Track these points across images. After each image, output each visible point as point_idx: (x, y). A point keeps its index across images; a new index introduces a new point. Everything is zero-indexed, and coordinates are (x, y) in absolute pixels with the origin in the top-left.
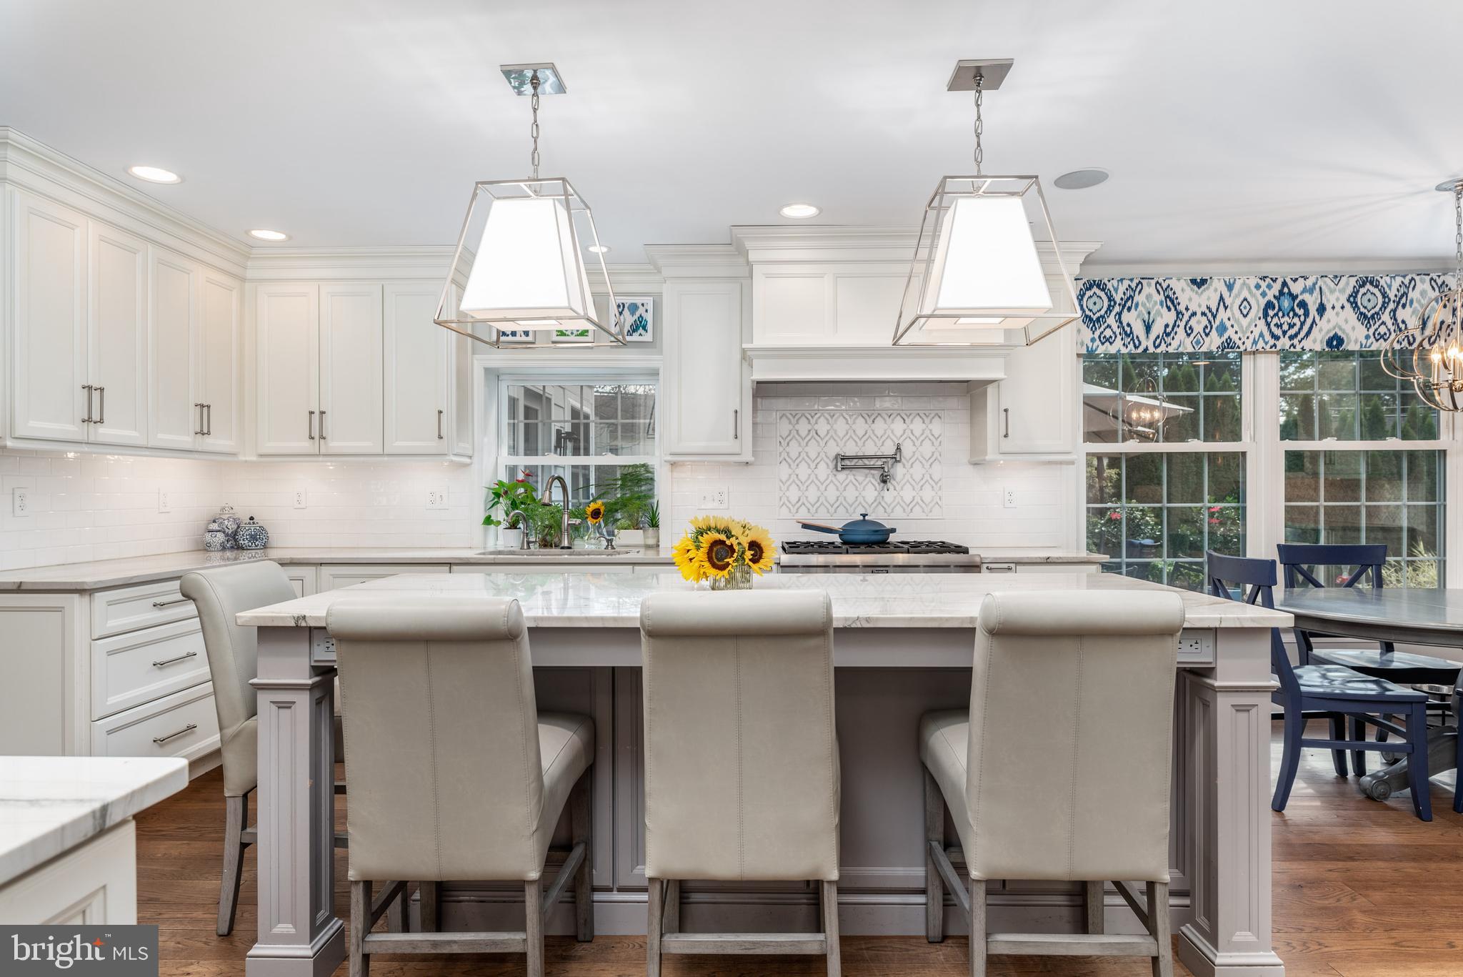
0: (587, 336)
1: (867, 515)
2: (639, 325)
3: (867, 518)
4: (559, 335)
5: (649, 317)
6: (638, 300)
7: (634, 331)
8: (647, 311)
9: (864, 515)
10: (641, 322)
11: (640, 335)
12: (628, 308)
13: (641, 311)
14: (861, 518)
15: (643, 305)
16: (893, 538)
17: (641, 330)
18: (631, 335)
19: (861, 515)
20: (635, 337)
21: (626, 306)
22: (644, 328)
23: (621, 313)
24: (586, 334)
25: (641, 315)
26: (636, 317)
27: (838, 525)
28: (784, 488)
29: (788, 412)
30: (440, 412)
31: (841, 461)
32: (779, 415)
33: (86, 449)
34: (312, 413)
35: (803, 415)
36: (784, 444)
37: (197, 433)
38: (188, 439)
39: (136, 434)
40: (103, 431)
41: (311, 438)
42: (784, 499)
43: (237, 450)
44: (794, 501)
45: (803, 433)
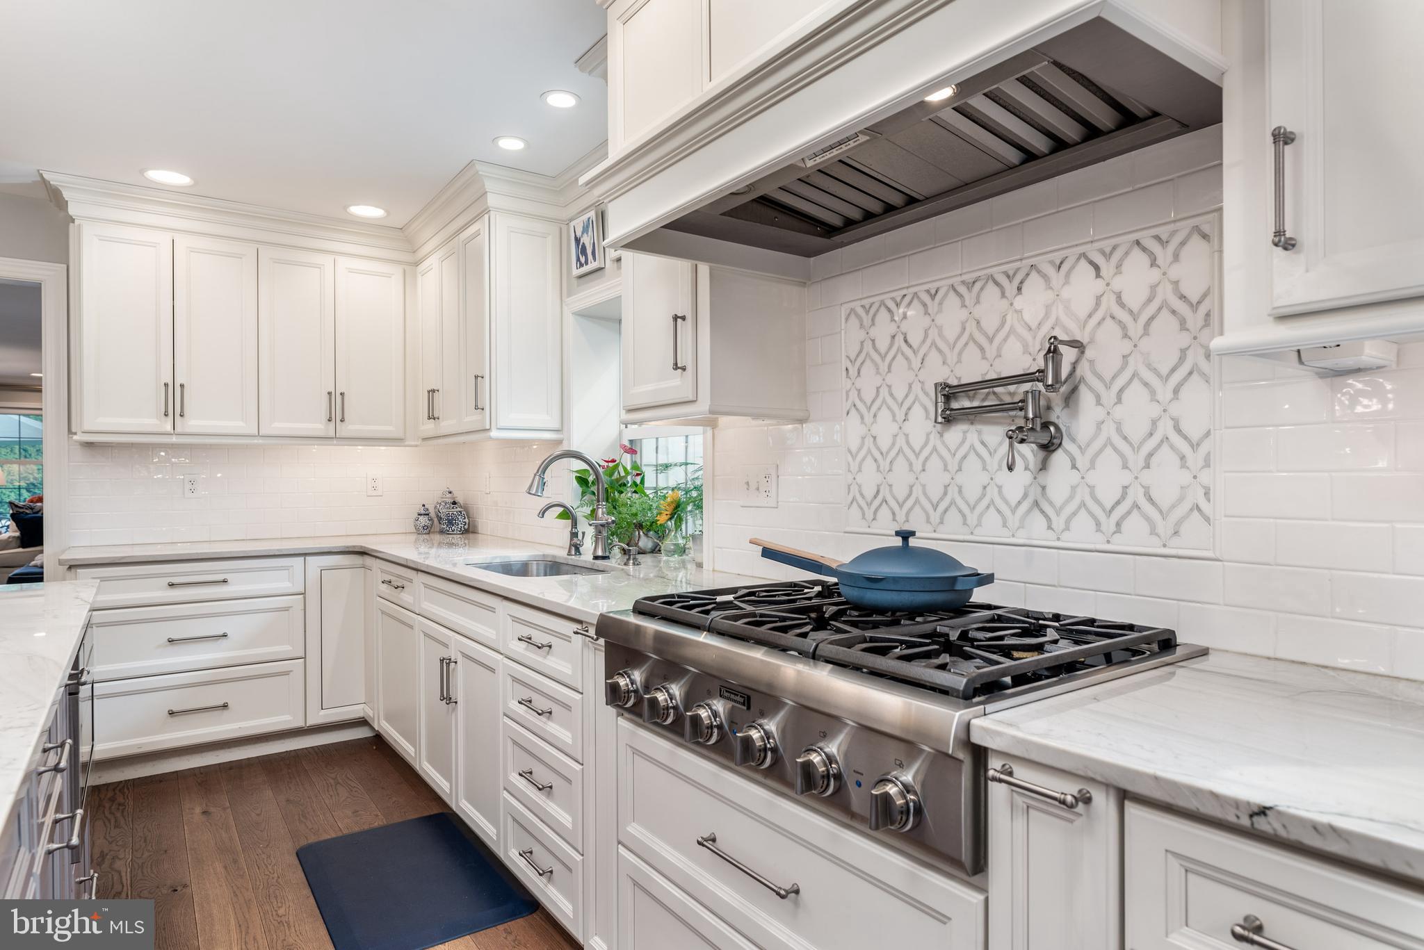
1: (913, 534)
9: (906, 535)
19: (898, 533)
28: (854, 467)
29: (859, 303)
30: (476, 377)
31: (948, 398)
32: (844, 312)
33: (174, 439)
34: (429, 392)
35: (883, 303)
36: (853, 372)
37: (329, 420)
38: (318, 426)
39: (241, 424)
40: (195, 422)
41: (429, 418)
42: (854, 489)
43: (401, 435)
44: (869, 493)
45: (883, 345)
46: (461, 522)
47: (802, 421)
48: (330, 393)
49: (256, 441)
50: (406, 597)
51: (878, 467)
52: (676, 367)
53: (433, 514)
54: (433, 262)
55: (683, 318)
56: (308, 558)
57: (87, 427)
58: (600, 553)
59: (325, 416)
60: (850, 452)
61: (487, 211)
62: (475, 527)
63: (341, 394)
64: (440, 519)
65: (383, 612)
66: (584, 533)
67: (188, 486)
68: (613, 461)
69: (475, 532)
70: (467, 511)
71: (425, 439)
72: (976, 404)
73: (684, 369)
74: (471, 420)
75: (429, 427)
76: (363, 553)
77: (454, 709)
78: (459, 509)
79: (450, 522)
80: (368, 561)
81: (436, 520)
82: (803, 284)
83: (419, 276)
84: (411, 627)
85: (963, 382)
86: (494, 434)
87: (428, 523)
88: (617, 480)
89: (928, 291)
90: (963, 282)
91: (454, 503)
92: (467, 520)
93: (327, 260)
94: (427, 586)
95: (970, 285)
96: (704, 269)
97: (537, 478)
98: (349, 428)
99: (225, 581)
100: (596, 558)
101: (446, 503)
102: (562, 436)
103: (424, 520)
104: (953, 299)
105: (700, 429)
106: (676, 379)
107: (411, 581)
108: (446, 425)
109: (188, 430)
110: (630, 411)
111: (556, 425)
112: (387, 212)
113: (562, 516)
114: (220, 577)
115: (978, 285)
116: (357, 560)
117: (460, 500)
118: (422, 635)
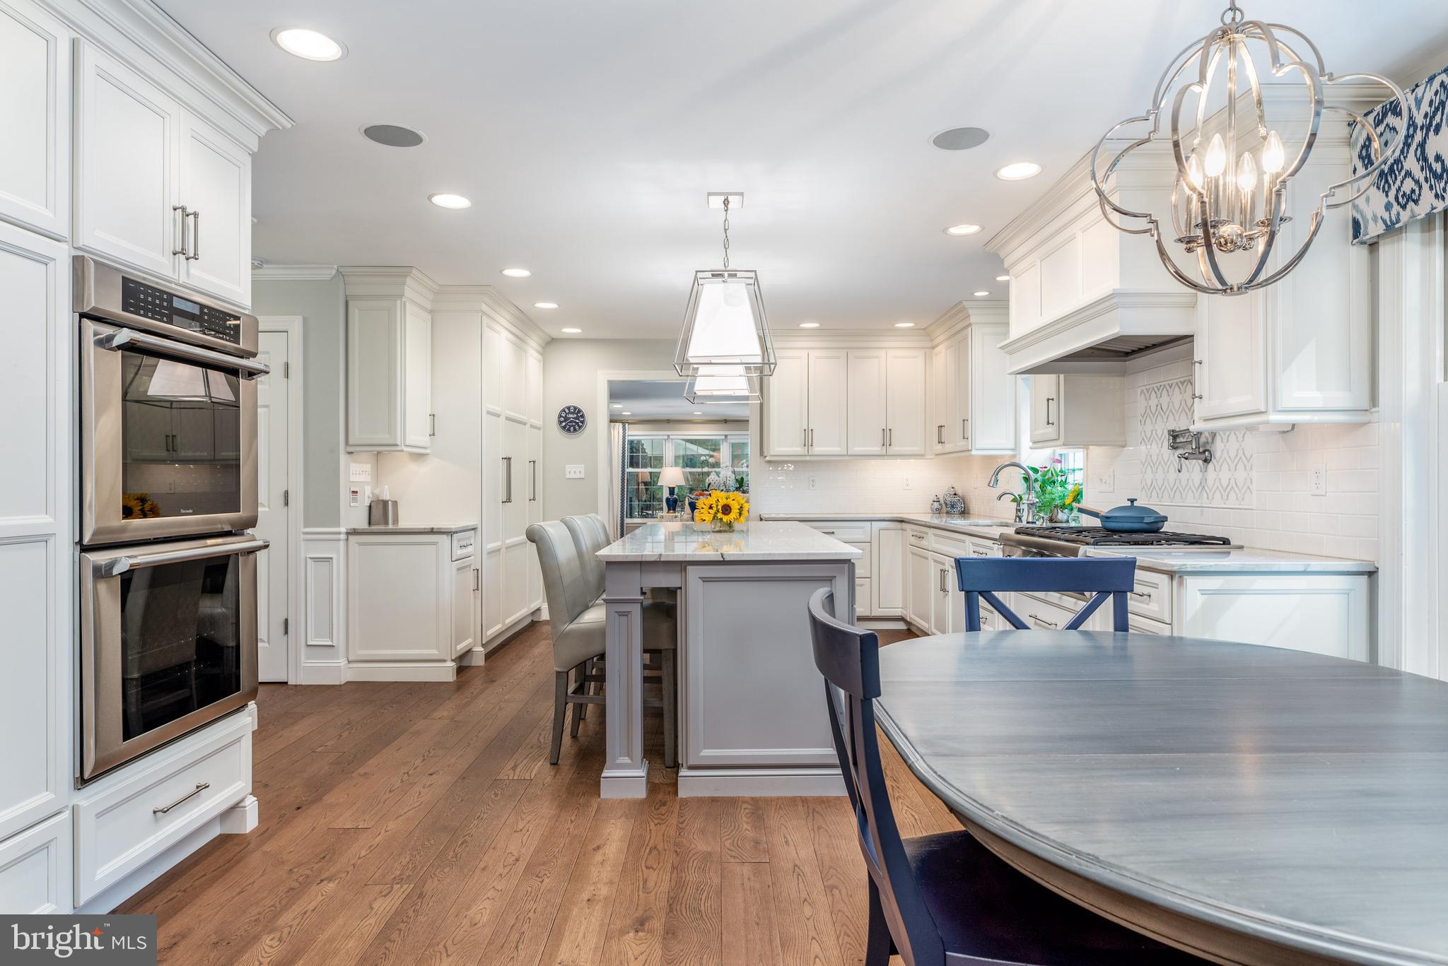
1: (1136, 500)
3: (1136, 504)
9: (1132, 501)
14: (1129, 504)
16: (1167, 528)
19: (1128, 500)
27: (1104, 509)
28: (1144, 470)
29: (1144, 388)
30: (964, 420)
31: (1175, 437)
32: (1139, 390)
33: (808, 458)
34: (939, 427)
35: (1153, 389)
36: (1143, 422)
37: (883, 445)
38: (877, 449)
39: (838, 449)
40: (817, 449)
41: (939, 443)
42: (1144, 482)
43: (922, 453)
44: (1149, 484)
45: (1153, 409)
46: (959, 507)
47: (1124, 446)
48: (883, 430)
49: (846, 458)
50: (924, 543)
51: (1152, 470)
52: (1048, 423)
53: (942, 502)
54: (941, 348)
55: (1053, 399)
56: (873, 522)
57: (772, 453)
58: (1030, 520)
59: (881, 443)
60: (1142, 463)
61: (970, 325)
62: (969, 510)
63: (890, 430)
64: (946, 504)
65: (912, 553)
66: (1023, 510)
67: (811, 483)
68: (1045, 467)
69: (968, 513)
70: (964, 500)
71: (936, 455)
72: (1185, 440)
73: (1053, 424)
74: (961, 444)
75: (939, 448)
76: (902, 521)
77: (947, 595)
78: (958, 498)
79: (953, 506)
80: (905, 525)
81: (944, 505)
82: (1124, 376)
83: (934, 357)
84: (927, 558)
85: (1181, 429)
86: (974, 452)
87: (939, 507)
88: (1049, 479)
89: (1169, 384)
90: (1181, 382)
91: (955, 494)
92: (963, 505)
93: (882, 353)
94: (935, 535)
95: (1183, 383)
96: (1062, 376)
97: (994, 477)
98: (895, 449)
99: (833, 533)
100: (1028, 523)
101: (950, 495)
102: (1015, 453)
103: (936, 505)
104: (1177, 390)
105: (1082, 450)
106: (1050, 429)
107: (927, 533)
108: (948, 447)
109: (815, 453)
110: (1034, 443)
111: (1012, 446)
112: (916, 324)
113: (1014, 500)
114: (831, 531)
115: (1186, 383)
116: (898, 525)
117: (959, 492)
118: (932, 561)
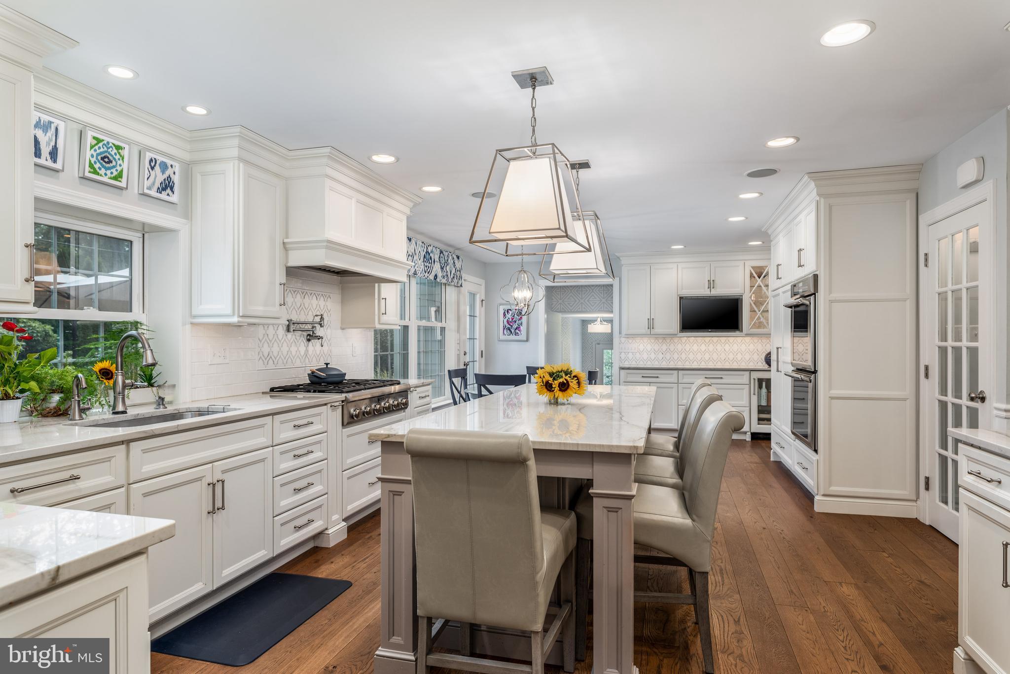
0: (120, 181)
1: (329, 364)
2: (167, 186)
4: (92, 173)
5: (176, 179)
6: (169, 162)
7: (164, 189)
8: (174, 173)
9: (327, 364)
10: (169, 183)
11: (168, 195)
12: (160, 165)
13: (169, 172)
15: (172, 166)
17: (169, 191)
18: (161, 193)
19: (325, 364)
20: (163, 196)
21: (158, 162)
22: (172, 189)
23: (153, 168)
24: (119, 179)
25: (169, 176)
26: (165, 176)
28: (261, 345)
42: (261, 353)
44: (266, 355)
51: (269, 345)
60: (259, 339)
72: (296, 328)
85: (293, 321)
